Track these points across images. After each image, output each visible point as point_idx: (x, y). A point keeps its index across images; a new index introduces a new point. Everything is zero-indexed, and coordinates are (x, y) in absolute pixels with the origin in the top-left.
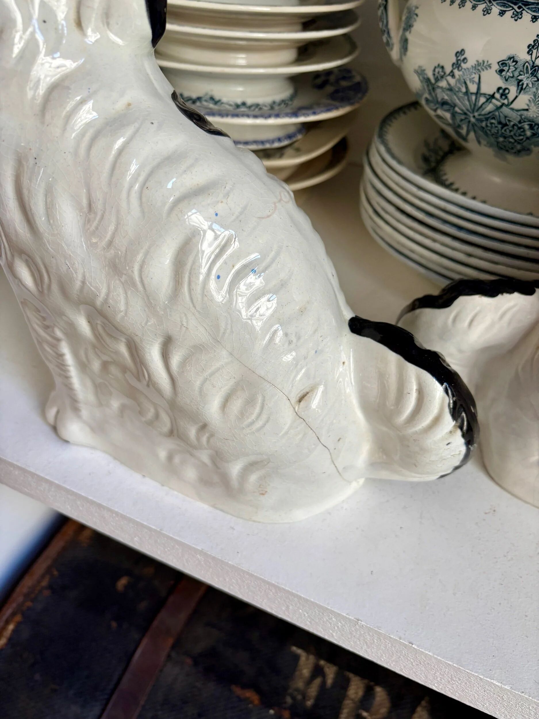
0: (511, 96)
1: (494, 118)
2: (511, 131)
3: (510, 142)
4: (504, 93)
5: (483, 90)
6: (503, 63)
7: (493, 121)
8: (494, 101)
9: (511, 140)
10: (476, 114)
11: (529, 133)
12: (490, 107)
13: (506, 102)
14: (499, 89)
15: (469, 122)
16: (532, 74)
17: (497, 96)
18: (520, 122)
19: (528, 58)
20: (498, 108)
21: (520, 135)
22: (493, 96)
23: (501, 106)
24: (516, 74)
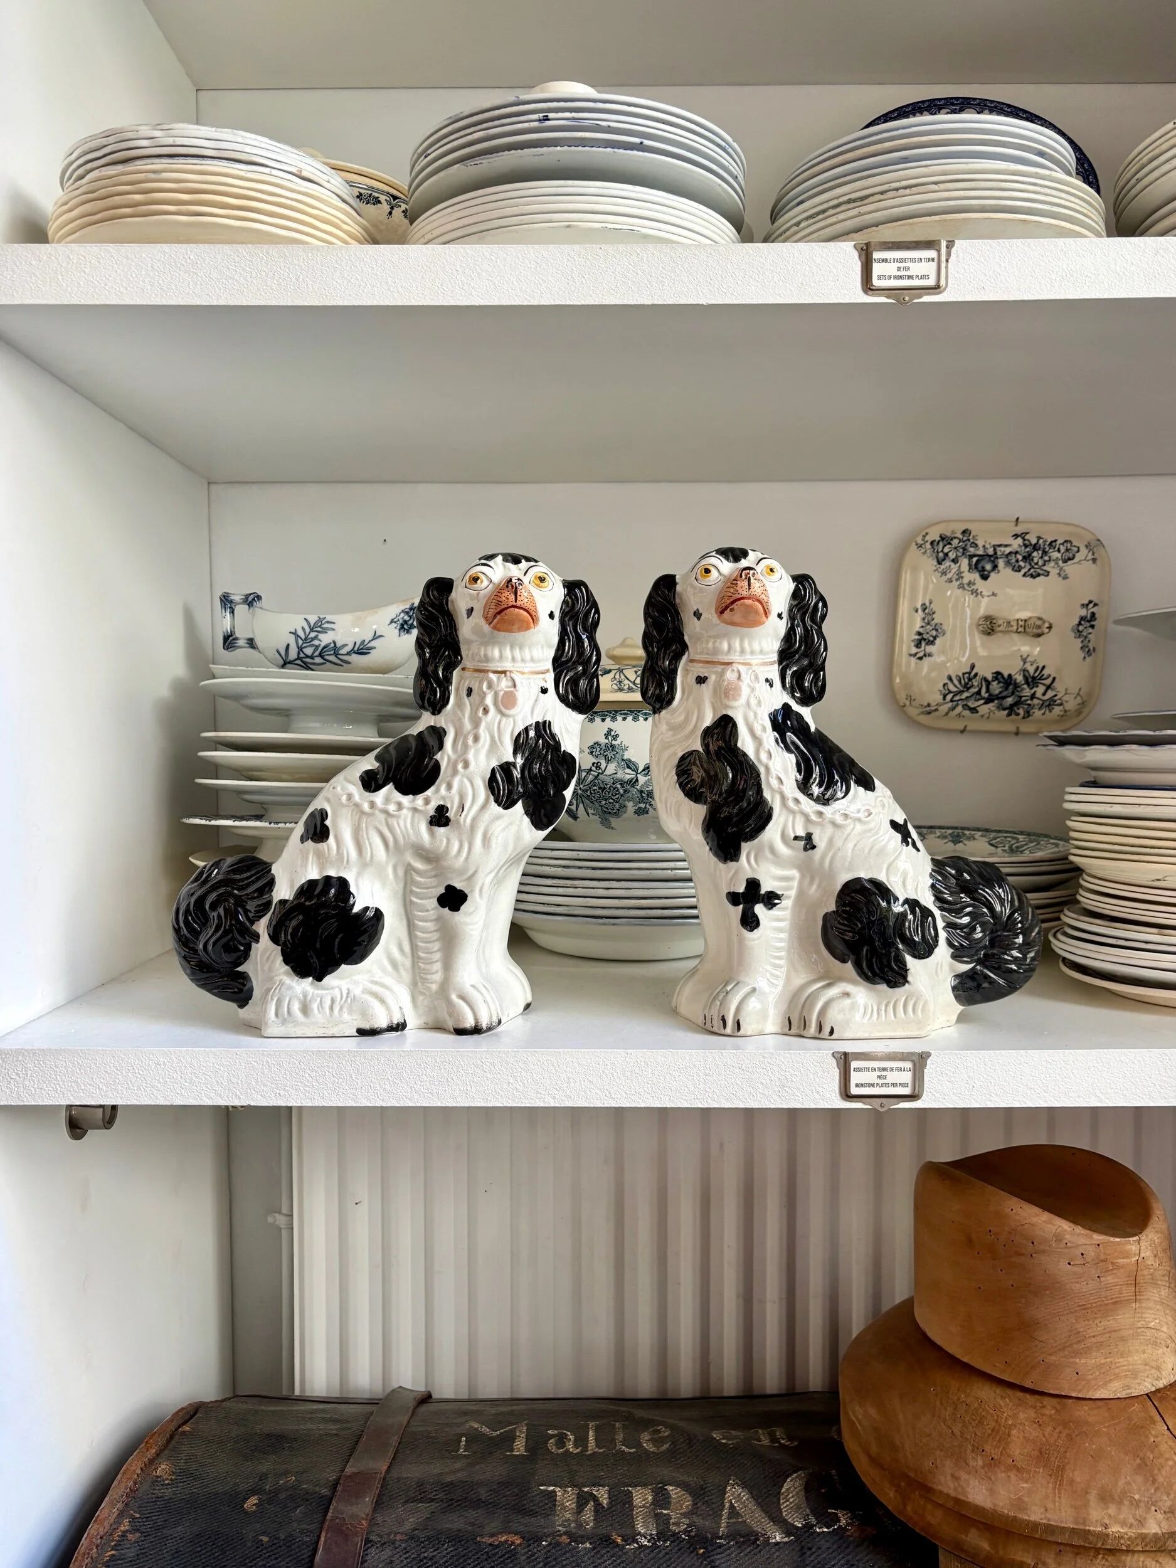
0: (603, 767)
1: (595, 785)
2: (609, 792)
3: (610, 803)
4: (597, 766)
5: (582, 768)
6: (592, 747)
7: (595, 788)
8: (592, 772)
9: (611, 801)
10: (581, 786)
11: (621, 791)
12: (591, 778)
13: (600, 771)
14: (593, 764)
15: (577, 794)
16: (612, 750)
17: (594, 768)
18: (614, 784)
19: (607, 741)
20: (596, 777)
21: (616, 794)
22: (591, 770)
23: (598, 775)
24: (602, 752)
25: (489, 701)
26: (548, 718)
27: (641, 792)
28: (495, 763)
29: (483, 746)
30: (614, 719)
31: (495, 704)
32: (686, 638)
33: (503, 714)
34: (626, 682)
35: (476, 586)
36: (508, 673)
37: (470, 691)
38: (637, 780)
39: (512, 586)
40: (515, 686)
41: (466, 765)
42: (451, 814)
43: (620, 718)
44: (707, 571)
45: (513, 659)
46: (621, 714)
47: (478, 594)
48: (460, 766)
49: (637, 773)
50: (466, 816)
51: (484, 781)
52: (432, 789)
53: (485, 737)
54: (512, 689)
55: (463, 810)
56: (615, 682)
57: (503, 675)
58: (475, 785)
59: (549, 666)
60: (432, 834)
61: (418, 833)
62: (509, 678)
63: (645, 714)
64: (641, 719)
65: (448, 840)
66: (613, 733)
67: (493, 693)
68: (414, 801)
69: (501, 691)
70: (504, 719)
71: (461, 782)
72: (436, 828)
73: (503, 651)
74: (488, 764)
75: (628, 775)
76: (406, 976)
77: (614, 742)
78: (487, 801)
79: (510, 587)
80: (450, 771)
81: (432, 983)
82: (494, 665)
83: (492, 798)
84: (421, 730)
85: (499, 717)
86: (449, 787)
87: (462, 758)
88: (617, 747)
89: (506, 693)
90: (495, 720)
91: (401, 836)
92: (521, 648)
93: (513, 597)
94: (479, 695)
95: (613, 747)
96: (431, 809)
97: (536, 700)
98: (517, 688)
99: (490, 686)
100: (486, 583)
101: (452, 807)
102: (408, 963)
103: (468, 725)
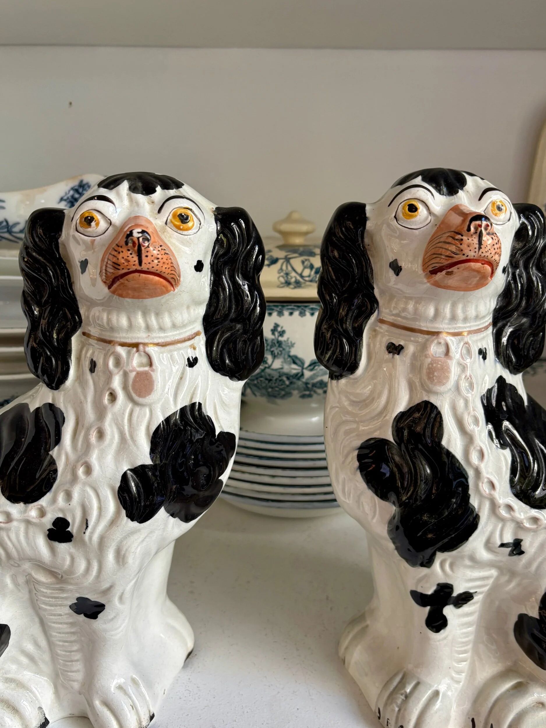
2: (275, 383)
3: (276, 391)
7: (262, 379)
11: (287, 383)
13: (267, 366)
18: (280, 377)
19: (273, 337)
21: (282, 385)
25: (117, 383)
26: (197, 400)
27: (306, 384)
28: (125, 467)
29: (110, 445)
30: (280, 314)
31: (125, 388)
32: (376, 292)
33: (135, 403)
34: (293, 274)
35: (89, 229)
36: (141, 347)
37: (93, 366)
38: (303, 375)
39: (134, 243)
40: (151, 364)
41: (89, 470)
42: (73, 529)
43: (286, 313)
44: (413, 209)
45: (148, 328)
46: (288, 309)
47: (93, 242)
48: (81, 471)
49: (303, 368)
50: (92, 533)
51: (113, 489)
52: (48, 497)
53: (112, 432)
54: (147, 369)
55: (87, 527)
56: (282, 274)
57: (135, 349)
58: (100, 494)
59: (199, 327)
60: (53, 551)
61: (34, 548)
62: (143, 353)
63: (312, 309)
64: (308, 314)
65: (73, 559)
66: (279, 329)
67: (121, 373)
68: (25, 511)
69: (131, 371)
70: (137, 409)
71: (83, 493)
72: (57, 544)
73: (133, 320)
74: (117, 468)
75: (294, 369)
76: (47, 668)
77: (280, 339)
78: (117, 514)
79: (130, 244)
80: (69, 477)
81: (74, 681)
82: (121, 335)
83: (124, 512)
84: (37, 406)
85: (130, 406)
86: (69, 496)
87: (82, 462)
88: (284, 343)
89: (138, 374)
90: (124, 410)
91: (14, 550)
92: (157, 314)
93: (136, 258)
94: (104, 372)
95: (280, 343)
96: (48, 521)
97: (181, 378)
98: (154, 367)
99: (118, 362)
100: (103, 225)
101: (74, 521)
102: (47, 657)
103: (90, 414)
